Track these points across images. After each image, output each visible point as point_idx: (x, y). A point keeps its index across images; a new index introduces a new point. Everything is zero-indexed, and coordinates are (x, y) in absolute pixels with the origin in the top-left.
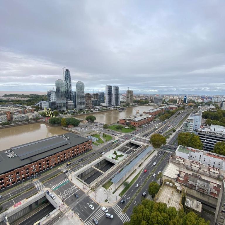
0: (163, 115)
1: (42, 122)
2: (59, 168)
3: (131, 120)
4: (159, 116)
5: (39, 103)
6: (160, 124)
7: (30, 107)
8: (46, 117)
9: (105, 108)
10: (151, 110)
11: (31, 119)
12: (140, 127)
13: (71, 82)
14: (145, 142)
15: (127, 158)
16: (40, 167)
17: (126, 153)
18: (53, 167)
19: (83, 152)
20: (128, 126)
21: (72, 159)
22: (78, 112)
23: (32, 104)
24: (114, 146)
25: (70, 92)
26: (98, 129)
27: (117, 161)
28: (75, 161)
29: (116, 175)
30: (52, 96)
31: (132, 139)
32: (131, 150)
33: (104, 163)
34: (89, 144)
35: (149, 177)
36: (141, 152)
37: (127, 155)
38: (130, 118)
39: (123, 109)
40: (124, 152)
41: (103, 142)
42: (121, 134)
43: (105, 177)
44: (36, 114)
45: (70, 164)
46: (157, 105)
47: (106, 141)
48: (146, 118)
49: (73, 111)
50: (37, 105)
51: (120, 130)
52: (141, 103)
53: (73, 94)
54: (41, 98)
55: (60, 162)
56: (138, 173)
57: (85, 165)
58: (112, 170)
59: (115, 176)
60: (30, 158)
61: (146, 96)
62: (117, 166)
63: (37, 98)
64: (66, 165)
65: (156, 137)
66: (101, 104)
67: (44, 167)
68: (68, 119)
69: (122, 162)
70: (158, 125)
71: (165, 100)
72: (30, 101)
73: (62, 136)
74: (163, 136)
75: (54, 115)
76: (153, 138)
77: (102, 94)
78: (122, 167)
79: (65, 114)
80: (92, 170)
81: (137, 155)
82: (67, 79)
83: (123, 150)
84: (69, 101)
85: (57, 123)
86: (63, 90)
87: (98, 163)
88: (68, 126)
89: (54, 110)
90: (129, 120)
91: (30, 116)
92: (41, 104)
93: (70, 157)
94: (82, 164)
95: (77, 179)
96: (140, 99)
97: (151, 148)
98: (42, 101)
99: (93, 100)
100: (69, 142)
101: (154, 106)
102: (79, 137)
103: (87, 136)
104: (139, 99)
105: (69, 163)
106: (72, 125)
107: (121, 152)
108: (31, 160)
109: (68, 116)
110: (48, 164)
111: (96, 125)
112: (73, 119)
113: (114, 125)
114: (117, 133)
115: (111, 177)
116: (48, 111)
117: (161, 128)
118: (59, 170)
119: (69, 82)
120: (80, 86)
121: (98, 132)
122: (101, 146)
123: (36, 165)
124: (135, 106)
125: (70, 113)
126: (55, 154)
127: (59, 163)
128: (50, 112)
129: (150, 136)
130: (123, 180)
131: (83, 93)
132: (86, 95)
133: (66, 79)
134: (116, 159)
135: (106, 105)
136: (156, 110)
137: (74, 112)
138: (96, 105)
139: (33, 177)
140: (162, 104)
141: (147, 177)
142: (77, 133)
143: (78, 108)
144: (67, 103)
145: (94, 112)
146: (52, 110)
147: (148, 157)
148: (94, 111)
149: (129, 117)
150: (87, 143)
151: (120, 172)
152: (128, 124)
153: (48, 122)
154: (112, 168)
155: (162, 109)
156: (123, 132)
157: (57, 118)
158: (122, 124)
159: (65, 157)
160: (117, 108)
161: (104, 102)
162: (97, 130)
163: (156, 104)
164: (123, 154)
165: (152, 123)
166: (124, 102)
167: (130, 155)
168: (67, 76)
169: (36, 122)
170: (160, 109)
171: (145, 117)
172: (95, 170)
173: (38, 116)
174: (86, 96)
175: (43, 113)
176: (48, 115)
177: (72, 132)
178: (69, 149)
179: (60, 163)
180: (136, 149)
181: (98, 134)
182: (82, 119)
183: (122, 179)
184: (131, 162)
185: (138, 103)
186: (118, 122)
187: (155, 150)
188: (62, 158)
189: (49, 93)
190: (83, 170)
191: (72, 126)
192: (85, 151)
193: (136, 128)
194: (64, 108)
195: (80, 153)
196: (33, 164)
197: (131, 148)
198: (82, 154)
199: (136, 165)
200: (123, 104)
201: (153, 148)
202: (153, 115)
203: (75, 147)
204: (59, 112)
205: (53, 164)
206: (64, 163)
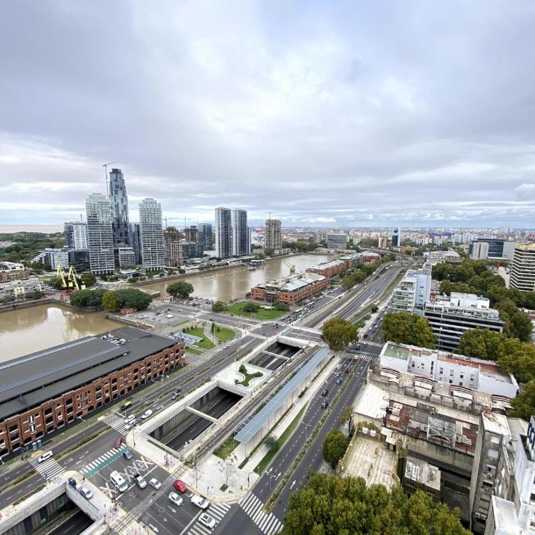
0: (349, 275)
1: (52, 303)
2: (101, 418)
3: (278, 289)
4: (341, 276)
5: (43, 254)
6: (343, 295)
7: (18, 266)
8: (64, 289)
9: (214, 262)
10: (322, 264)
11: (20, 296)
12: (300, 306)
13: (126, 200)
14: (311, 339)
15: (272, 379)
16: (49, 420)
17: (267, 368)
18: (85, 418)
19: (161, 373)
20: (271, 304)
21: (135, 392)
22: (147, 275)
23: (22, 258)
24: (239, 353)
25: (126, 225)
26: (198, 314)
27: (248, 390)
28: (141, 396)
29: (247, 422)
30: (78, 236)
31: (281, 333)
32: (280, 359)
33: (216, 396)
34: (177, 351)
35: (323, 421)
36: (303, 363)
37: (272, 371)
38: (276, 284)
39: (258, 265)
40: (263, 366)
41: (212, 346)
42: (255, 323)
43: (218, 431)
44: (37, 282)
45: (130, 406)
46: (336, 252)
47: (220, 343)
48: (311, 284)
49: (134, 271)
50: (37, 259)
51: (254, 314)
52: (299, 248)
53: (134, 230)
54: (49, 241)
55: (103, 402)
56: (297, 413)
57: (167, 405)
58: (237, 411)
59: (243, 426)
60: (21, 398)
61: (310, 233)
62: (249, 400)
63: (37, 241)
64: (119, 409)
65: (336, 325)
66: (205, 252)
67: (60, 418)
68: (121, 292)
69: (260, 390)
70: (340, 298)
71: (351, 241)
72: (17, 249)
73: (105, 337)
74: (350, 323)
75: (83, 284)
76: (330, 328)
77: (208, 230)
78: (259, 402)
79: (112, 280)
80: (185, 416)
81: (295, 370)
82: (116, 193)
83: (262, 361)
84: (121, 246)
85: (92, 304)
86: (106, 219)
87: (202, 399)
88: (122, 311)
89: (84, 271)
90: (273, 289)
91: (19, 288)
92: (47, 258)
93: (130, 389)
94: (160, 403)
95: (149, 441)
96: (298, 240)
97: (325, 351)
98: (51, 249)
99: (184, 243)
100: (125, 350)
101: (328, 254)
102: (151, 336)
103: (172, 334)
104: (295, 240)
105: (126, 404)
106: (132, 306)
107: (256, 366)
108: (23, 402)
109: (121, 285)
110: (70, 410)
111: (194, 305)
112: (133, 291)
113: (237, 302)
114: (245, 321)
115: (234, 429)
116: (66, 274)
117: (346, 304)
118: (101, 422)
119: (122, 200)
120: (151, 211)
121: (198, 320)
122: (208, 356)
123: (37, 415)
124: (286, 256)
125: (124, 277)
126: (90, 382)
127: (99, 404)
128: (71, 276)
129: (321, 324)
130: (263, 433)
131: (159, 227)
132: (167, 232)
133: (114, 192)
134: (245, 384)
135: (217, 256)
136: (334, 264)
137: (135, 275)
138: (192, 256)
139: (31, 447)
140: (346, 251)
141: (319, 422)
142: (144, 327)
143: (146, 265)
144: (116, 251)
145: (187, 272)
146: (79, 272)
147: (319, 374)
148: (189, 270)
149: (274, 282)
150: (171, 350)
151: (255, 414)
152: (271, 299)
153: (69, 302)
154: (237, 408)
155: (347, 261)
156: (261, 319)
157: (93, 293)
158: (257, 299)
159: (115, 388)
160: (244, 261)
161: (211, 249)
162: (197, 317)
163: (333, 251)
164: (261, 371)
165: (325, 293)
166: (260, 247)
167: (278, 372)
168: (117, 186)
169: (34, 305)
170: (343, 262)
171: (310, 281)
172: (193, 414)
173: (39, 288)
174: (166, 235)
175: (55, 280)
176: (67, 284)
177: (132, 325)
178: (127, 369)
179: (103, 406)
180: (292, 357)
181: (200, 326)
182: (158, 292)
183: (261, 431)
184: (281, 388)
185: (294, 248)
186: (248, 295)
187: (334, 357)
188: (107, 391)
189: (69, 231)
190: (164, 419)
191: (132, 310)
192: (167, 370)
193: (291, 308)
194: (109, 266)
195: (155, 375)
196: (31, 414)
197: (280, 356)
198: (159, 379)
199: (292, 396)
200: (258, 251)
201: (329, 351)
202: (327, 276)
203: (142, 363)
204: (98, 275)
205: (84, 408)
206: (113, 403)
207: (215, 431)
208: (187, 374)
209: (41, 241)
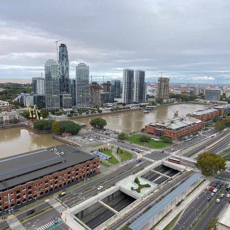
0: (221, 120)
1: (24, 126)
2: (46, 201)
3: (164, 127)
4: (215, 121)
5: (19, 97)
6: (215, 135)
7: (6, 103)
8: (30, 118)
9: (121, 106)
10: (199, 111)
11: (6, 121)
12: (180, 140)
13: (68, 64)
14: (187, 166)
15: (157, 191)
16: (19, 197)
17: (154, 182)
18: (38, 199)
19: (84, 176)
20: (159, 137)
21: (68, 186)
22: (78, 112)
23: (8, 99)
24: (134, 169)
25: (67, 80)
26: (109, 140)
27: (140, 195)
28: (71, 190)
29: (138, 217)
30: (39, 86)
31: (165, 159)
32: (164, 177)
33: (118, 196)
34: (95, 163)
35: (193, 225)
36: (180, 182)
37: (157, 185)
38: (163, 123)
39: (151, 110)
40: (151, 180)
41: (117, 162)
42: (147, 150)
43: (119, 220)
44: (15, 113)
45: (64, 195)
46: (211, 102)
47: (122, 161)
48: (190, 125)
49: (71, 109)
50: (16, 99)
51: (146, 143)
52: (182, 98)
53: (72, 83)
54: (23, 89)
55: (49, 190)
56: (174, 217)
57: (87, 197)
58: (132, 209)
59: (135, 219)
60: (4, 182)
61: (191, 87)
62: (140, 202)
63: (17, 89)
64: (58, 196)
65: (208, 157)
66: (115, 99)
67: (25, 197)
68: (63, 122)
69: (148, 196)
70: (212, 137)
71: (224, 94)
72: (5, 93)
73: (52, 150)
74: (219, 157)
75: (41, 116)
76: (203, 159)
77: (117, 84)
78: (147, 205)
79: (58, 114)
80: (97, 207)
81: (174, 186)
82: (63, 59)
83: (150, 176)
84: (64, 94)
85: (46, 129)
86: (56, 76)
87: (109, 196)
88: (63, 134)
89: (42, 108)
90: (160, 127)
91: (6, 116)
92: (22, 99)
93: (65, 184)
94: (83, 195)
95: (75, 219)
96: (181, 93)
97: (198, 176)
98: (24, 94)
99: (102, 93)
100: (62, 160)
101: (205, 104)
102: (79, 152)
103: (92, 152)
104: (179, 92)
105: (63, 193)
106: (69, 132)
107: (146, 180)
108: (5, 185)
109: (62, 118)
110: (30, 193)
111: (107, 134)
112: (70, 122)
113: (135, 134)
114: (140, 148)
115: (130, 220)
116: (32, 110)
117: (217, 142)
118: (47, 203)
119: (66, 64)
120: (83, 71)
121: (109, 144)
122: (114, 169)
123: (12, 193)
124: (172, 104)
125: (65, 113)
126: (42, 177)
127: (47, 191)
128: (35, 110)
129: (196, 155)
130: (149, 226)
131: (87, 81)
132: (92, 85)
133: (61, 59)
134: (138, 191)
135: (123, 102)
136: (209, 111)
137: (72, 112)
138: (107, 101)
139: (7, 212)
140: (219, 102)
141: (191, 225)
142: (76, 146)
143: (78, 106)
144: (61, 97)
145: (103, 112)
146: (39, 109)
147: (193, 191)
148: (104, 110)
149: (162, 122)
150: (91, 162)
151: (144, 212)
152: (159, 134)
153: (33, 126)
154: (132, 206)
155: (220, 110)
156: (151, 148)
157: (47, 121)
158: (149, 133)
159: (56, 182)
160: (141, 106)
161: (119, 97)
162: (108, 142)
163: (209, 101)
164: (149, 184)
165: (201, 133)
166: (153, 97)
167: (162, 186)
168: (63, 55)
169: (13, 127)
170: (216, 110)
171: (189, 123)
172: (103, 206)
173: (17, 116)
174: (91, 87)
175: (25, 113)
176: (32, 116)
177: (69, 144)
178: (64, 171)
179: (49, 193)
180: (173, 177)
181: (109, 148)
182: (85, 124)
183: (148, 224)
184: (163, 197)
185: (178, 98)
186: (143, 130)
187: (205, 180)
188: (51, 184)
189: (35, 82)
190: (85, 206)
191: (69, 134)
192: (88, 174)
193: (174, 142)
194: (57, 106)
195: (81, 177)
196: (9, 192)
197: (164, 175)
198: (83, 180)
199: (171, 204)
200: (152, 100)
201: (201, 175)
202: (203, 120)
203: (73, 168)
204: (50, 111)
205: (38, 193)
206: (55, 192)
207: (116, 219)
208: (100, 179)
209: (18, 88)
